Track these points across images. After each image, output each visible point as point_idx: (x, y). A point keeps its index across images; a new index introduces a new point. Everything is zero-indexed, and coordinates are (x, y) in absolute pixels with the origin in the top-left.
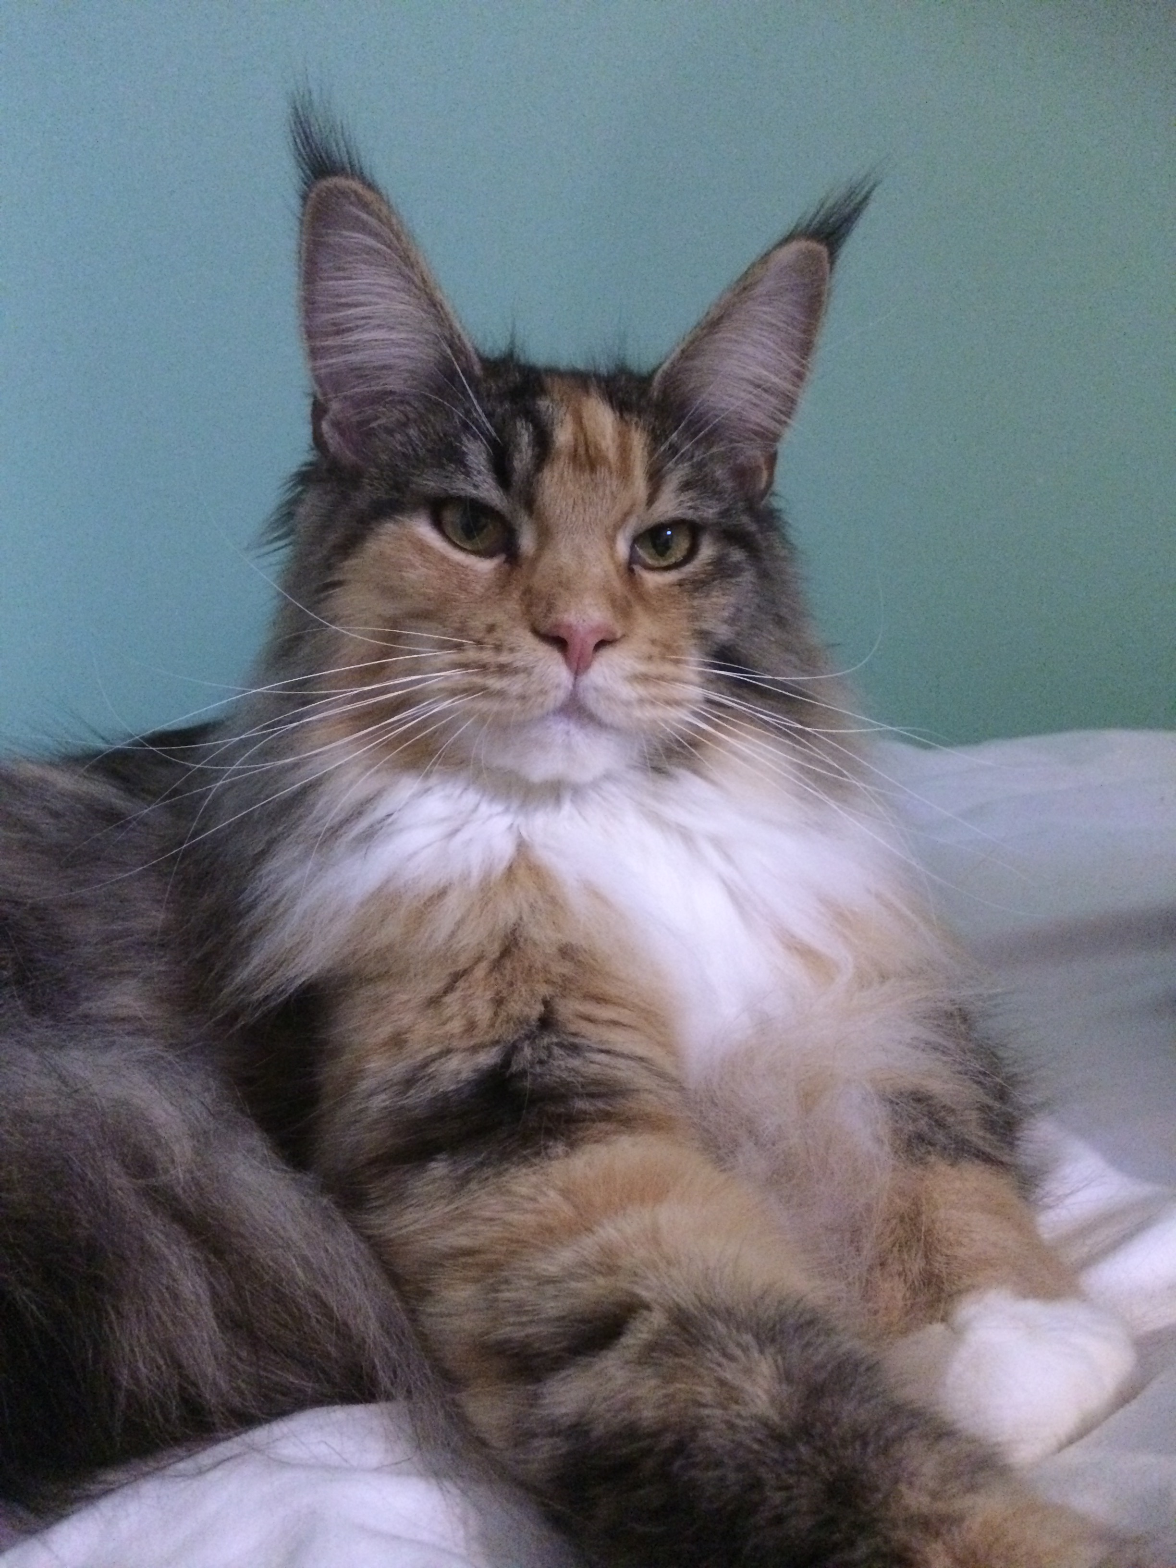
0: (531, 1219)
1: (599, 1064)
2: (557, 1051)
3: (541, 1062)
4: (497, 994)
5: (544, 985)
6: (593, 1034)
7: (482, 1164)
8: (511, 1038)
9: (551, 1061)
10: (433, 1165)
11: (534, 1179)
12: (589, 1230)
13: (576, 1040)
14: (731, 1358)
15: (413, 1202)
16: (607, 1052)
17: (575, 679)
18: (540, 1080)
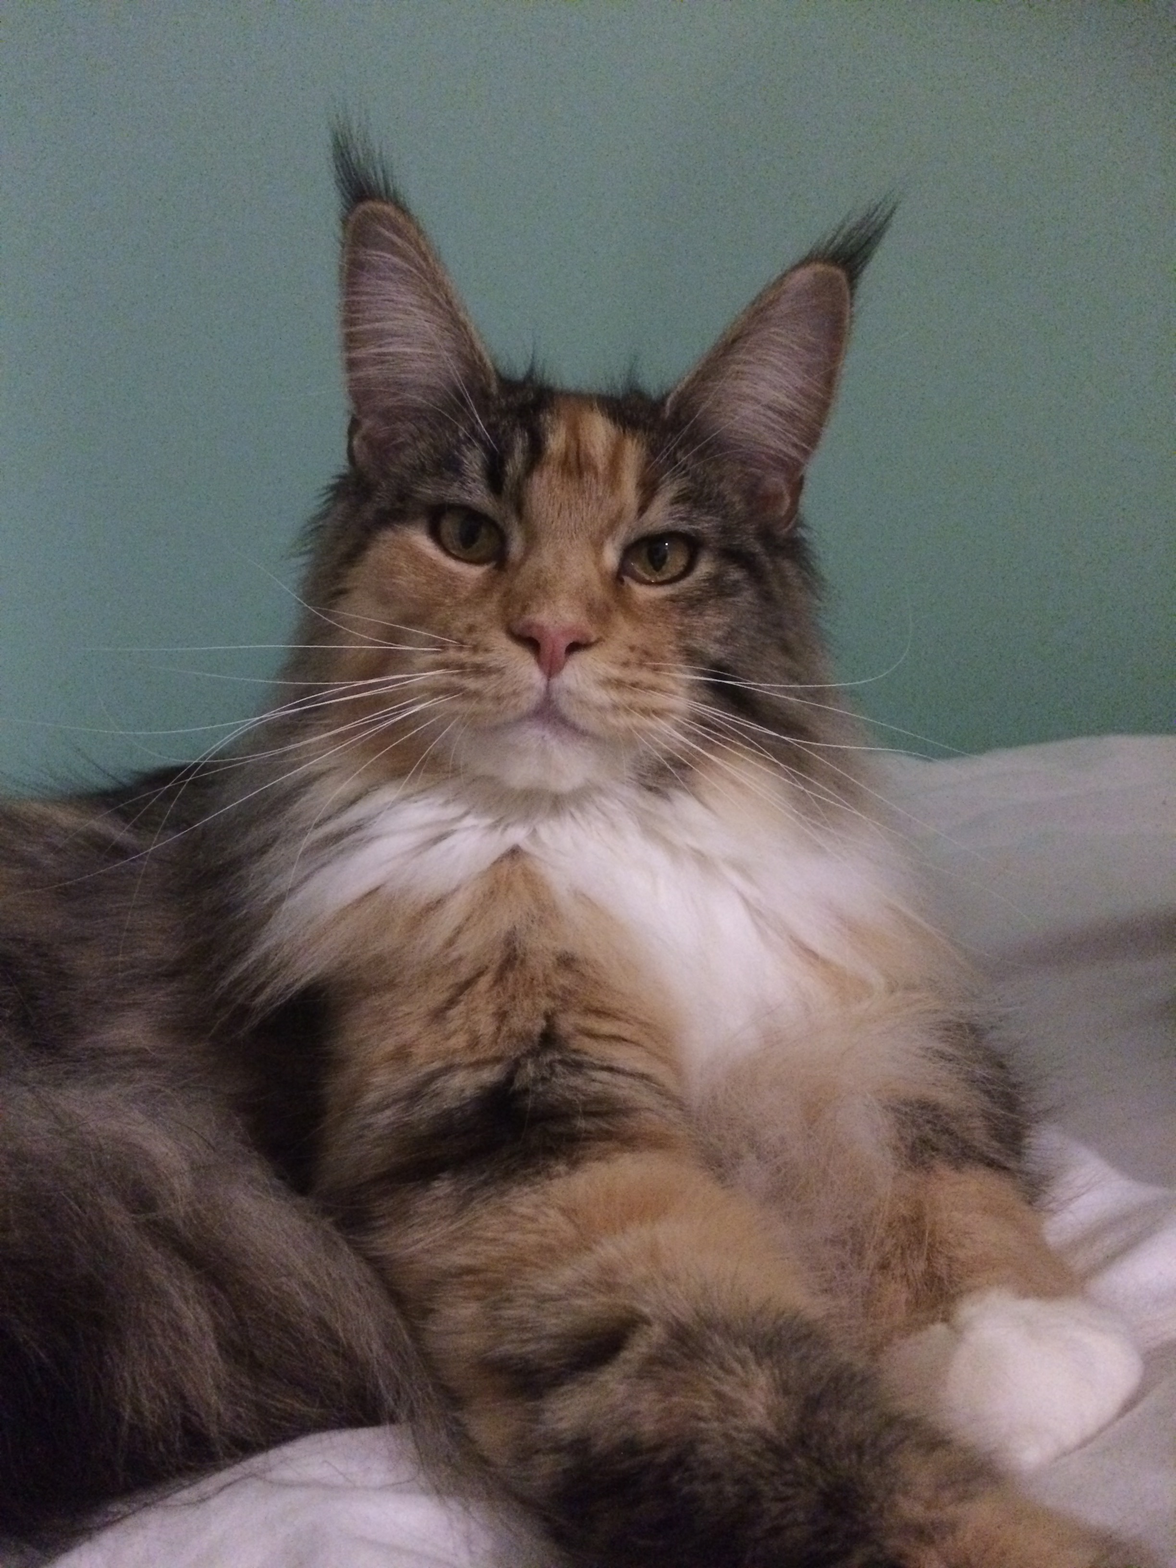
0: (533, 1238)
1: (601, 1082)
2: (559, 1068)
3: (544, 1079)
4: (500, 1008)
5: (547, 999)
6: (595, 1050)
7: (485, 1183)
8: (513, 1054)
9: (554, 1079)
10: (436, 1184)
11: (535, 1198)
12: (589, 1249)
13: (578, 1058)
14: (730, 1372)
15: (417, 1221)
16: (610, 1069)
17: (549, 680)
18: (542, 1098)
